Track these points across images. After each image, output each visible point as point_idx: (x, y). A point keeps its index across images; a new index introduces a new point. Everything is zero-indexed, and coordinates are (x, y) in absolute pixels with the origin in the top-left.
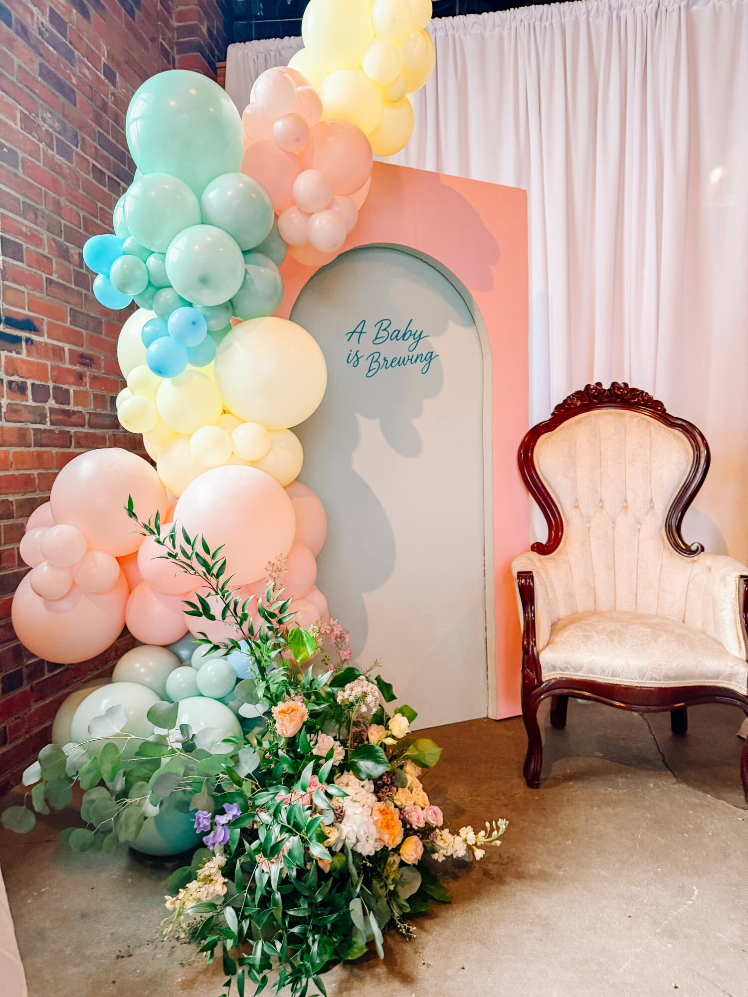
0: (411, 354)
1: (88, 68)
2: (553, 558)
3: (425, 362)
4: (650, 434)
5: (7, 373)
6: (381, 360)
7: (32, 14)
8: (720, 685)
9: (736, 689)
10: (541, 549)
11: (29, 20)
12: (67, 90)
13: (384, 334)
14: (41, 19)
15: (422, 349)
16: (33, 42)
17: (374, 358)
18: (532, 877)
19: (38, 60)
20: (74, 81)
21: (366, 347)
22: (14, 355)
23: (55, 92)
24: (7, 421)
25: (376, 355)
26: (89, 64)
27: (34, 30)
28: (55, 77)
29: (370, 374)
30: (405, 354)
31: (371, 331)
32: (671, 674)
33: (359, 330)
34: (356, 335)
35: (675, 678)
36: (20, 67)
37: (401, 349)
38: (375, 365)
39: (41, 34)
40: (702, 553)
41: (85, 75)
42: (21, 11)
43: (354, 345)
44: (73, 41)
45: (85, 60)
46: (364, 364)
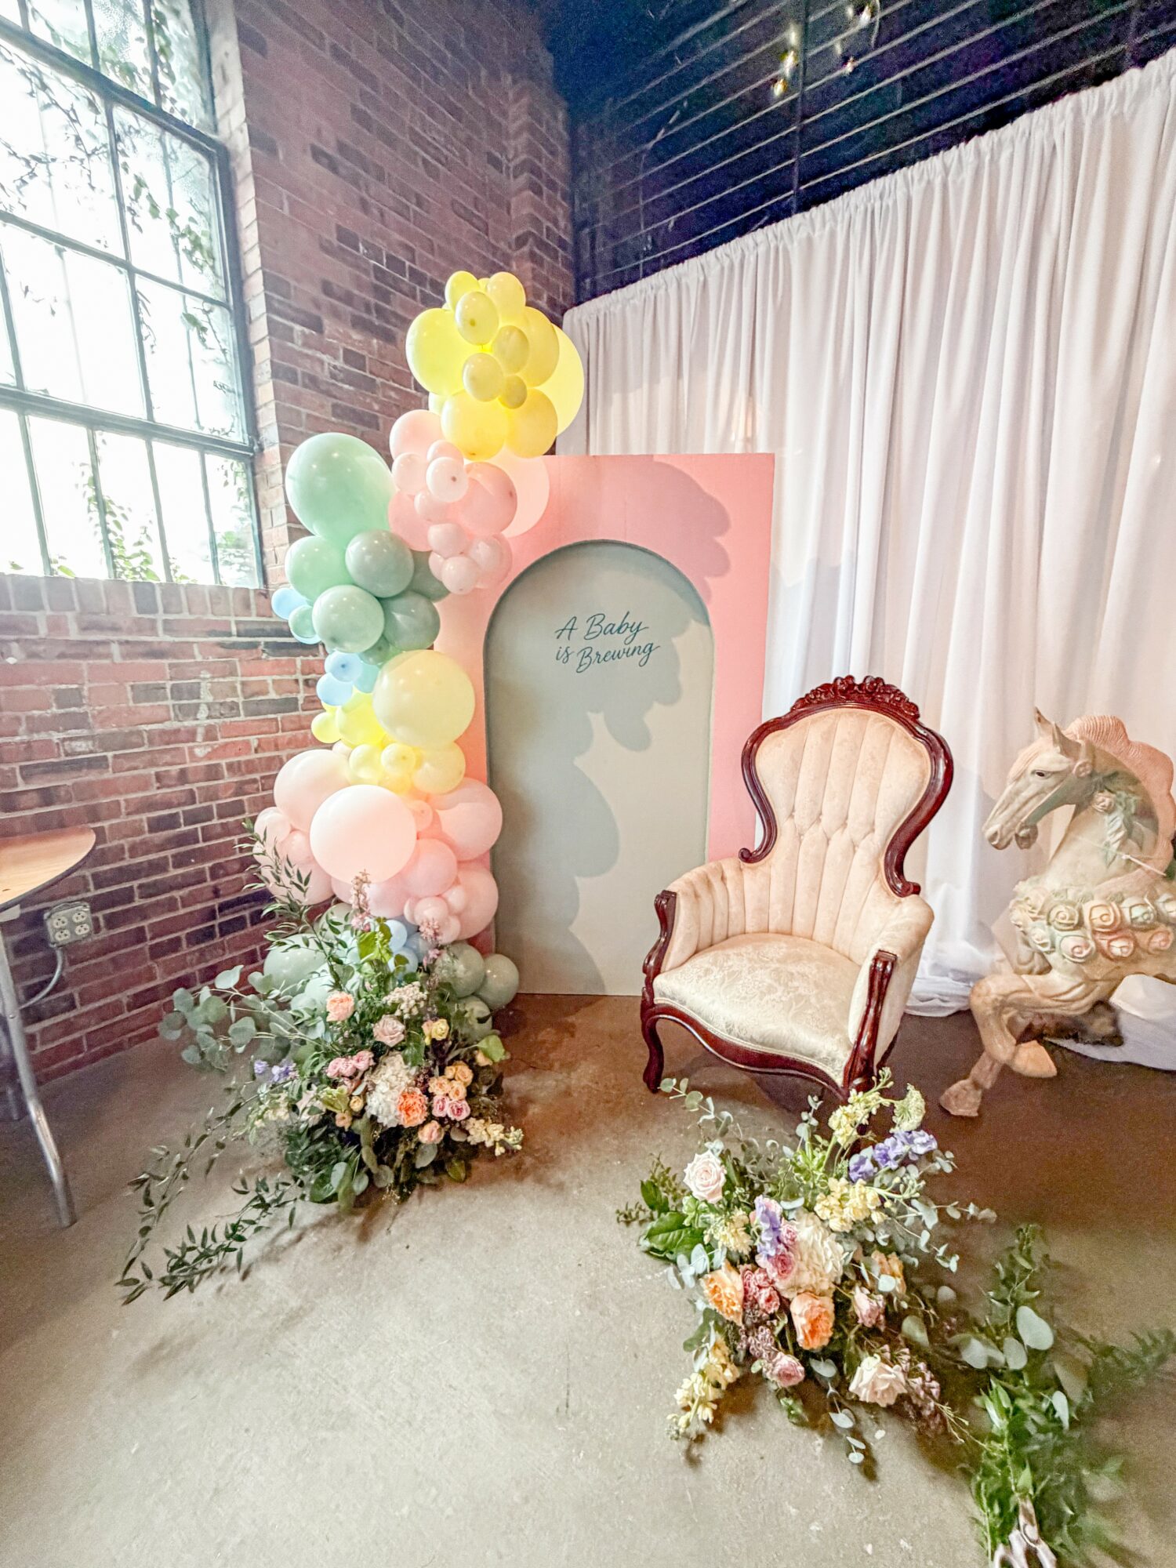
0: (627, 647)
1: (394, 389)
2: (753, 869)
3: (643, 655)
4: (888, 745)
5: (303, 673)
6: (593, 655)
7: (322, 362)
8: (816, 1065)
9: (832, 1075)
10: (748, 857)
11: (318, 369)
12: (366, 418)
13: (598, 629)
14: (333, 363)
15: (641, 640)
16: (324, 387)
17: (586, 654)
18: (549, 1186)
19: (329, 402)
20: (376, 407)
21: (577, 643)
22: (311, 658)
23: (353, 425)
24: (304, 710)
25: (588, 651)
26: (396, 385)
27: (324, 375)
28: (354, 411)
29: (582, 668)
30: (620, 646)
31: (582, 627)
32: (756, 1037)
33: (569, 627)
34: (566, 632)
35: (762, 1044)
36: (308, 416)
37: (617, 642)
38: (587, 660)
39: (333, 376)
40: (914, 896)
41: (390, 397)
42: (308, 365)
43: (563, 642)
44: (374, 370)
45: (391, 383)
46: (575, 660)
